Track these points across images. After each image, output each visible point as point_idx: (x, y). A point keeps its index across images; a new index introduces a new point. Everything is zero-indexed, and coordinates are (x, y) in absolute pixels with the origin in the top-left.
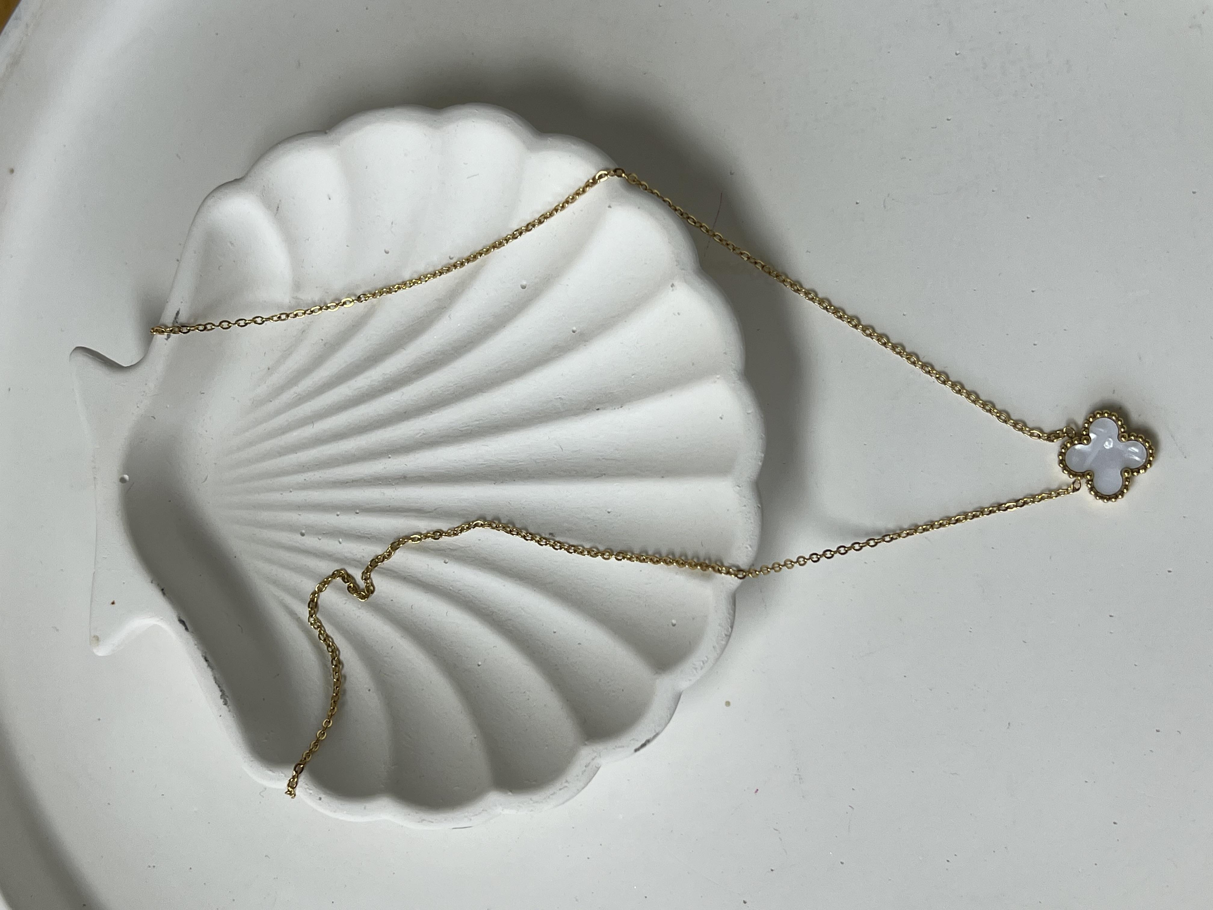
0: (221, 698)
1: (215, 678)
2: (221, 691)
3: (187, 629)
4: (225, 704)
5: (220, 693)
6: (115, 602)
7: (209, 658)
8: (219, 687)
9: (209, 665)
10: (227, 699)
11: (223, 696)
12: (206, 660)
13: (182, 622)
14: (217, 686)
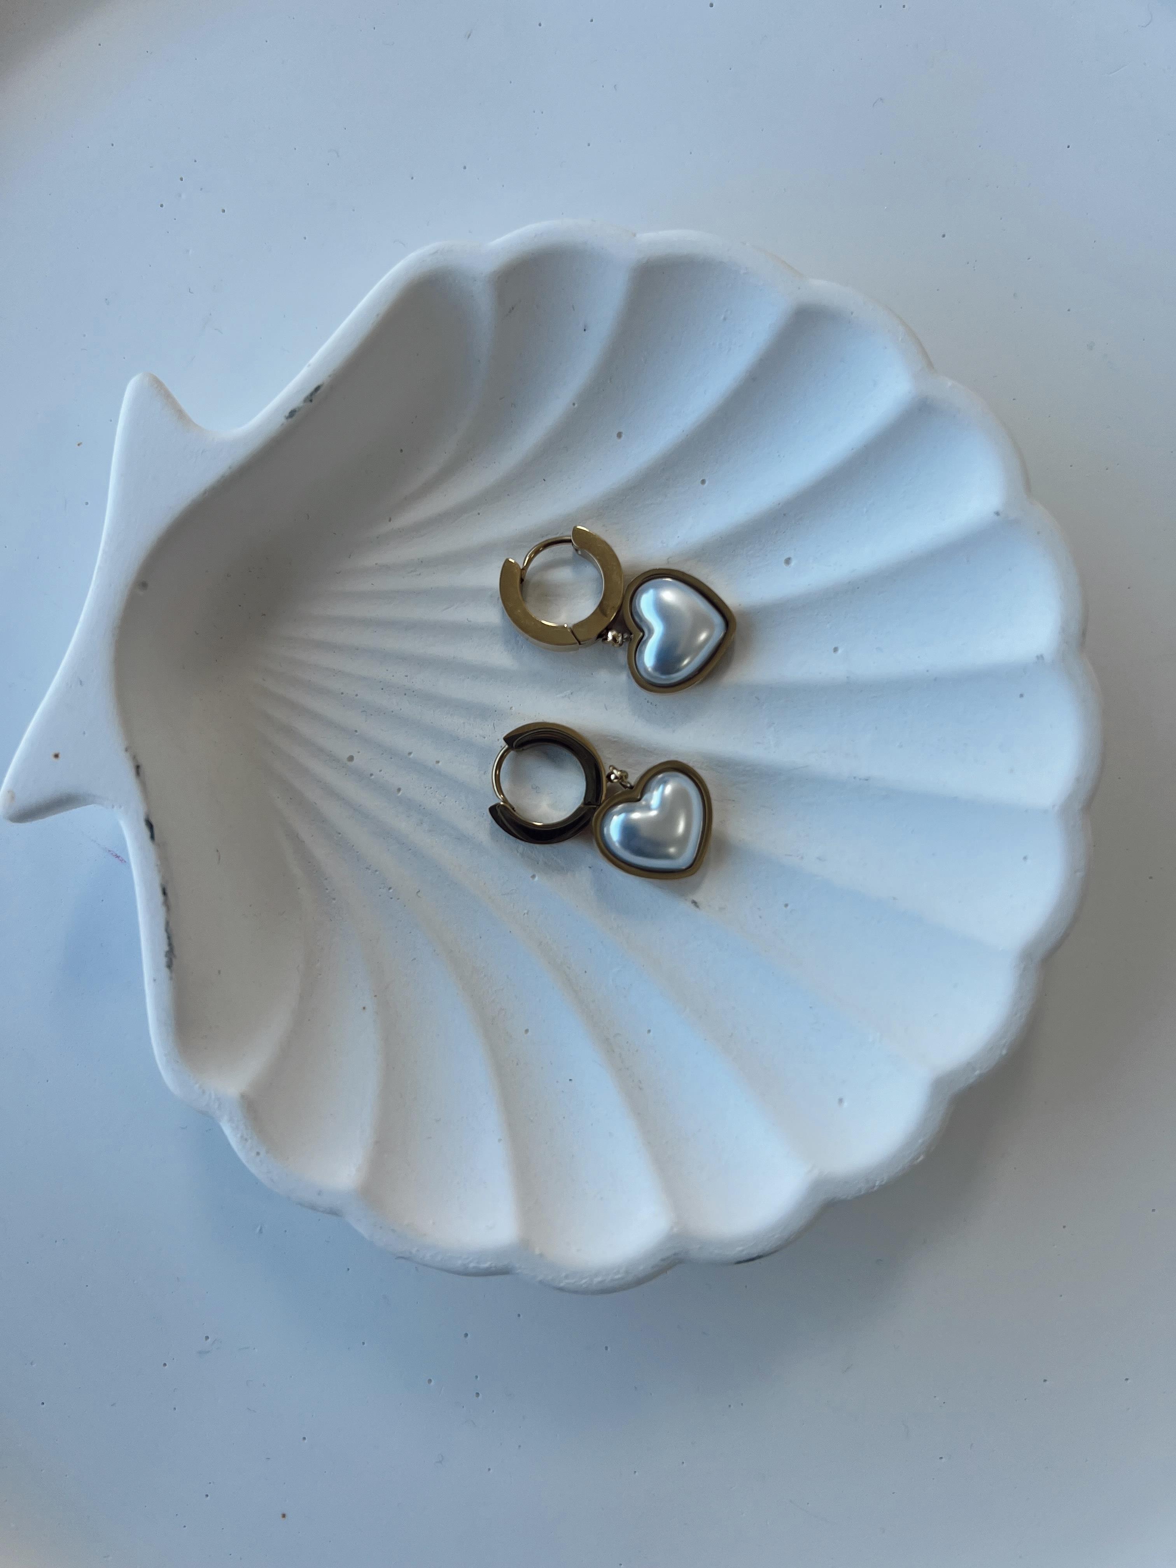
0: (166, 956)
1: (167, 924)
2: (170, 944)
3: (152, 837)
4: (169, 965)
5: (166, 948)
6: (60, 756)
7: (168, 891)
8: (169, 938)
9: (166, 903)
10: (174, 960)
11: (171, 954)
12: (164, 893)
13: (150, 825)
14: (165, 935)
